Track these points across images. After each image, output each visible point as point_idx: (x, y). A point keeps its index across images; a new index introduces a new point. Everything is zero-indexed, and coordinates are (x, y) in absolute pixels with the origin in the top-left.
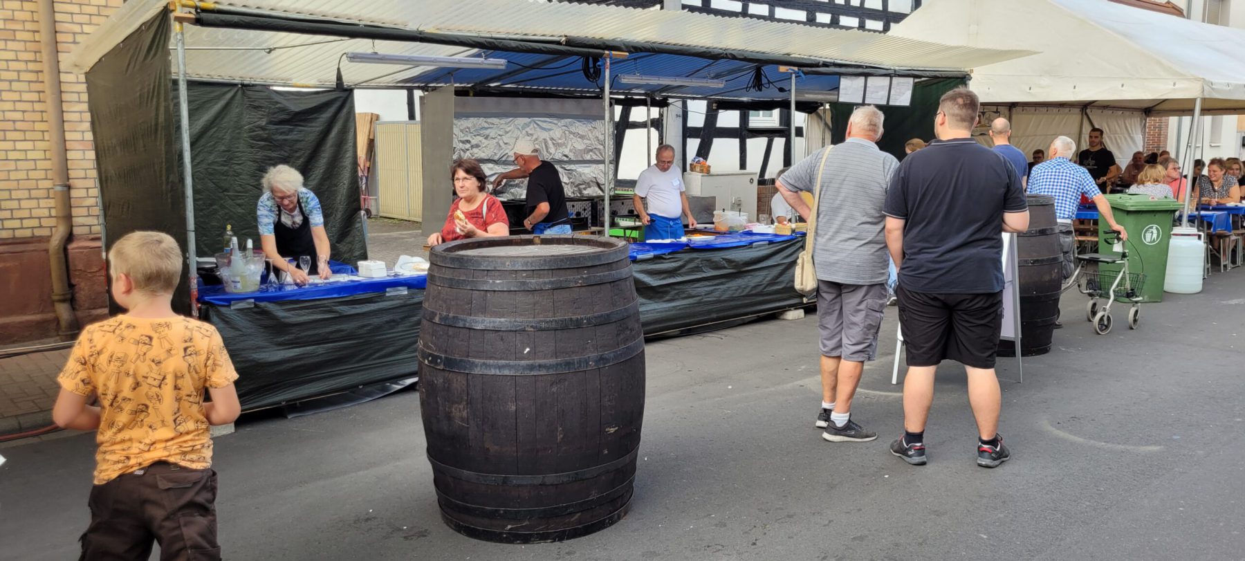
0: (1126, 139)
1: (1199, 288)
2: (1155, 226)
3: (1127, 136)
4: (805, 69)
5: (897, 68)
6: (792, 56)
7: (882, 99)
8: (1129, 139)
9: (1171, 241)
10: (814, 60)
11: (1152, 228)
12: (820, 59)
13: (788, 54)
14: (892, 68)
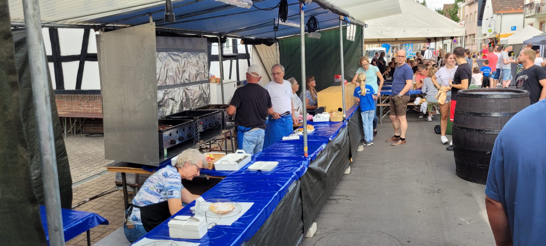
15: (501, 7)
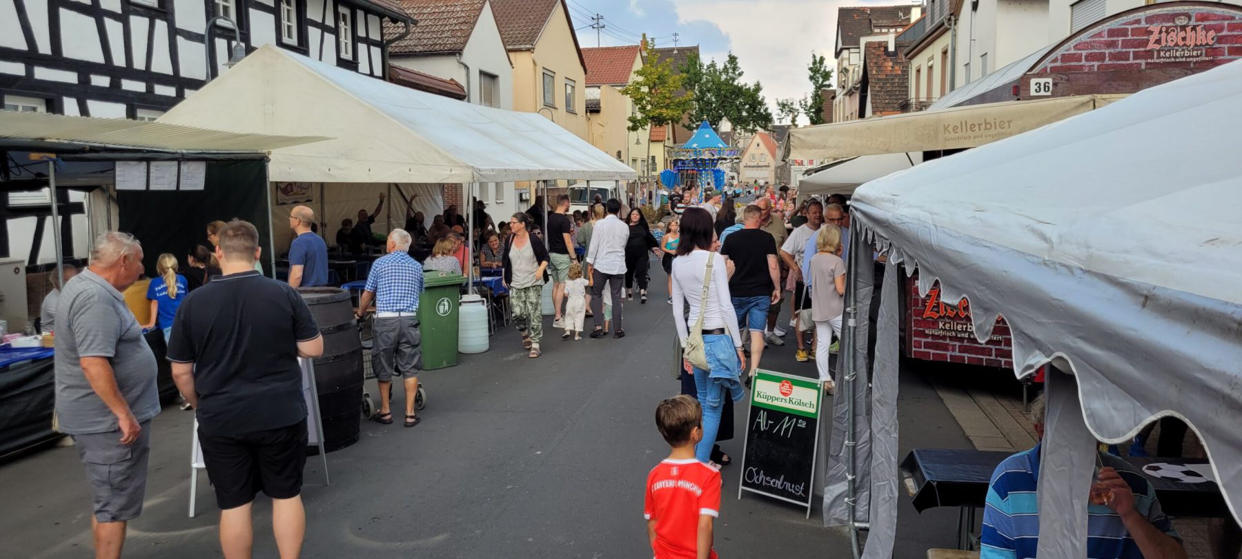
0: (429, 201)
1: (486, 347)
2: (446, 299)
3: (429, 198)
4: (65, 156)
5: (184, 151)
6: (48, 140)
7: (170, 184)
8: (432, 201)
9: (460, 308)
10: (78, 145)
11: (443, 300)
12: (86, 144)
13: (42, 139)
14: (179, 151)
15: (889, 103)
